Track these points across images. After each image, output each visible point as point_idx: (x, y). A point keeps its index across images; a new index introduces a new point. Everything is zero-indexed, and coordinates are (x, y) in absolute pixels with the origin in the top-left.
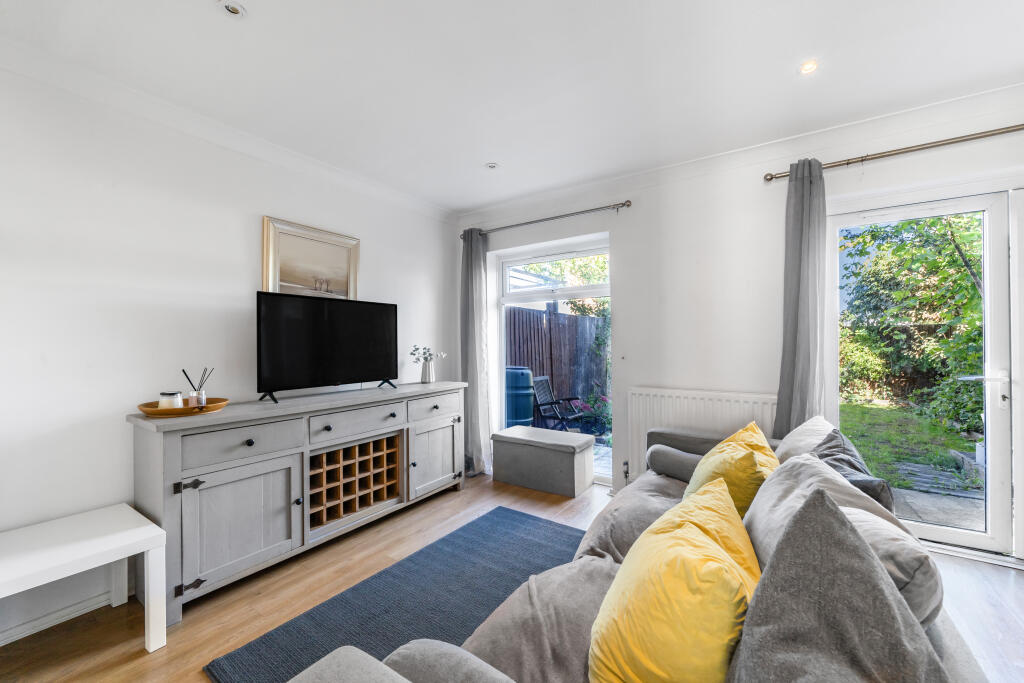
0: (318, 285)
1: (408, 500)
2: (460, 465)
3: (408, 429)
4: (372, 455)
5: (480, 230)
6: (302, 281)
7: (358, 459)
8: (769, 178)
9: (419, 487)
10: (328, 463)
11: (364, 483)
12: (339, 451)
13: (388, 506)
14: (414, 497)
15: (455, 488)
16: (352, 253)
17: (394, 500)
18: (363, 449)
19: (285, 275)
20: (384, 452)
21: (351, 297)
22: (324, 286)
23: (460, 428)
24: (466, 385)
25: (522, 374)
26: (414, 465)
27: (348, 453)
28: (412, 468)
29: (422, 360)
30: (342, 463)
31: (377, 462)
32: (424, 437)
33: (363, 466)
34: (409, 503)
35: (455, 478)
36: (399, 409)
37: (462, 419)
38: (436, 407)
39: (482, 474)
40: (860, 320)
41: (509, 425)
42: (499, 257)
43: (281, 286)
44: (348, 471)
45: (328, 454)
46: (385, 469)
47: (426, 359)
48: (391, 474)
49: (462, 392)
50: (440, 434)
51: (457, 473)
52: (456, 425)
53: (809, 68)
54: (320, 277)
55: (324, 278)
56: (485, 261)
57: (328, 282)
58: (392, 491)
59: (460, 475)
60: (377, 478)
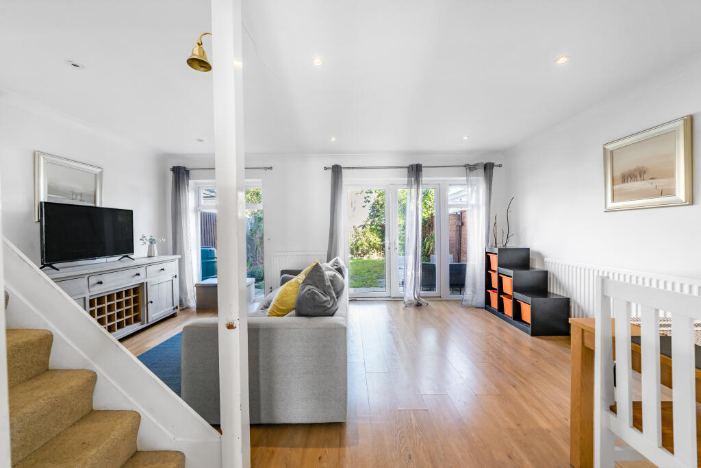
0: (74, 196)
1: (148, 323)
2: (177, 303)
3: (147, 283)
4: (124, 298)
5: (185, 168)
6: (64, 193)
7: (116, 301)
8: (326, 169)
9: (154, 314)
10: (98, 304)
11: (120, 315)
12: (104, 296)
13: (136, 327)
14: (151, 321)
15: (174, 316)
16: (98, 177)
17: (139, 323)
18: (119, 295)
19: (51, 189)
20: (132, 296)
21: (98, 205)
22: (79, 197)
23: (176, 281)
24: (180, 256)
25: (211, 250)
26: (151, 302)
27: (110, 297)
28: (150, 304)
29: (148, 243)
30: (107, 304)
31: (127, 302)
32: (156, 287)
33: (119, 305)
34: (148, 325)
35: (174, 309)
36: (141, 271)
37: (178, 276)
38: (163, 269)
39: (188, 308)
40: (374, 221)
41: (203, 280)
42: (196, 184)
43: (49, 197)
44: (110, 308)
45: (98, 299)
46: (132, 306)
47: (151, 243)
48: (136, 309)
49: (177, 261)
50: (165, 285)
51: (175, 307)
52: (174, 279)
53: (333, 139)
54: (76, 192)
55: (79, 192)
56: (188, 185)
57: (81, 195)
58: (137, 319)
59: (177, 308)
60: (128, 312)
